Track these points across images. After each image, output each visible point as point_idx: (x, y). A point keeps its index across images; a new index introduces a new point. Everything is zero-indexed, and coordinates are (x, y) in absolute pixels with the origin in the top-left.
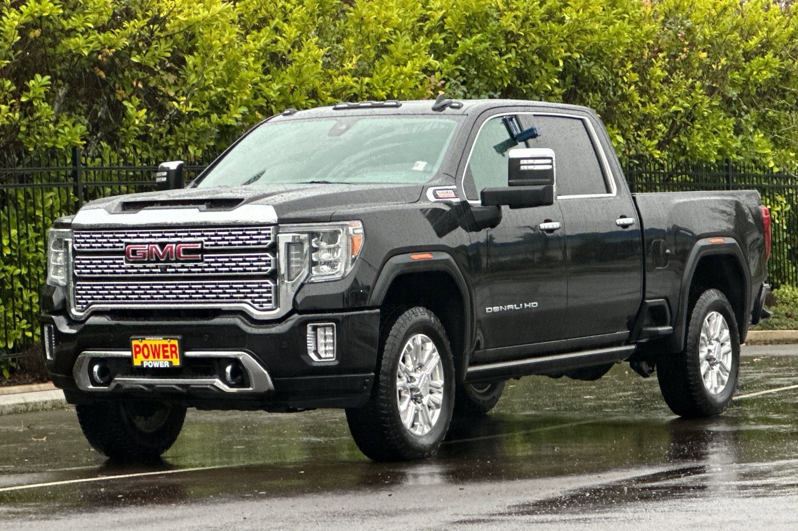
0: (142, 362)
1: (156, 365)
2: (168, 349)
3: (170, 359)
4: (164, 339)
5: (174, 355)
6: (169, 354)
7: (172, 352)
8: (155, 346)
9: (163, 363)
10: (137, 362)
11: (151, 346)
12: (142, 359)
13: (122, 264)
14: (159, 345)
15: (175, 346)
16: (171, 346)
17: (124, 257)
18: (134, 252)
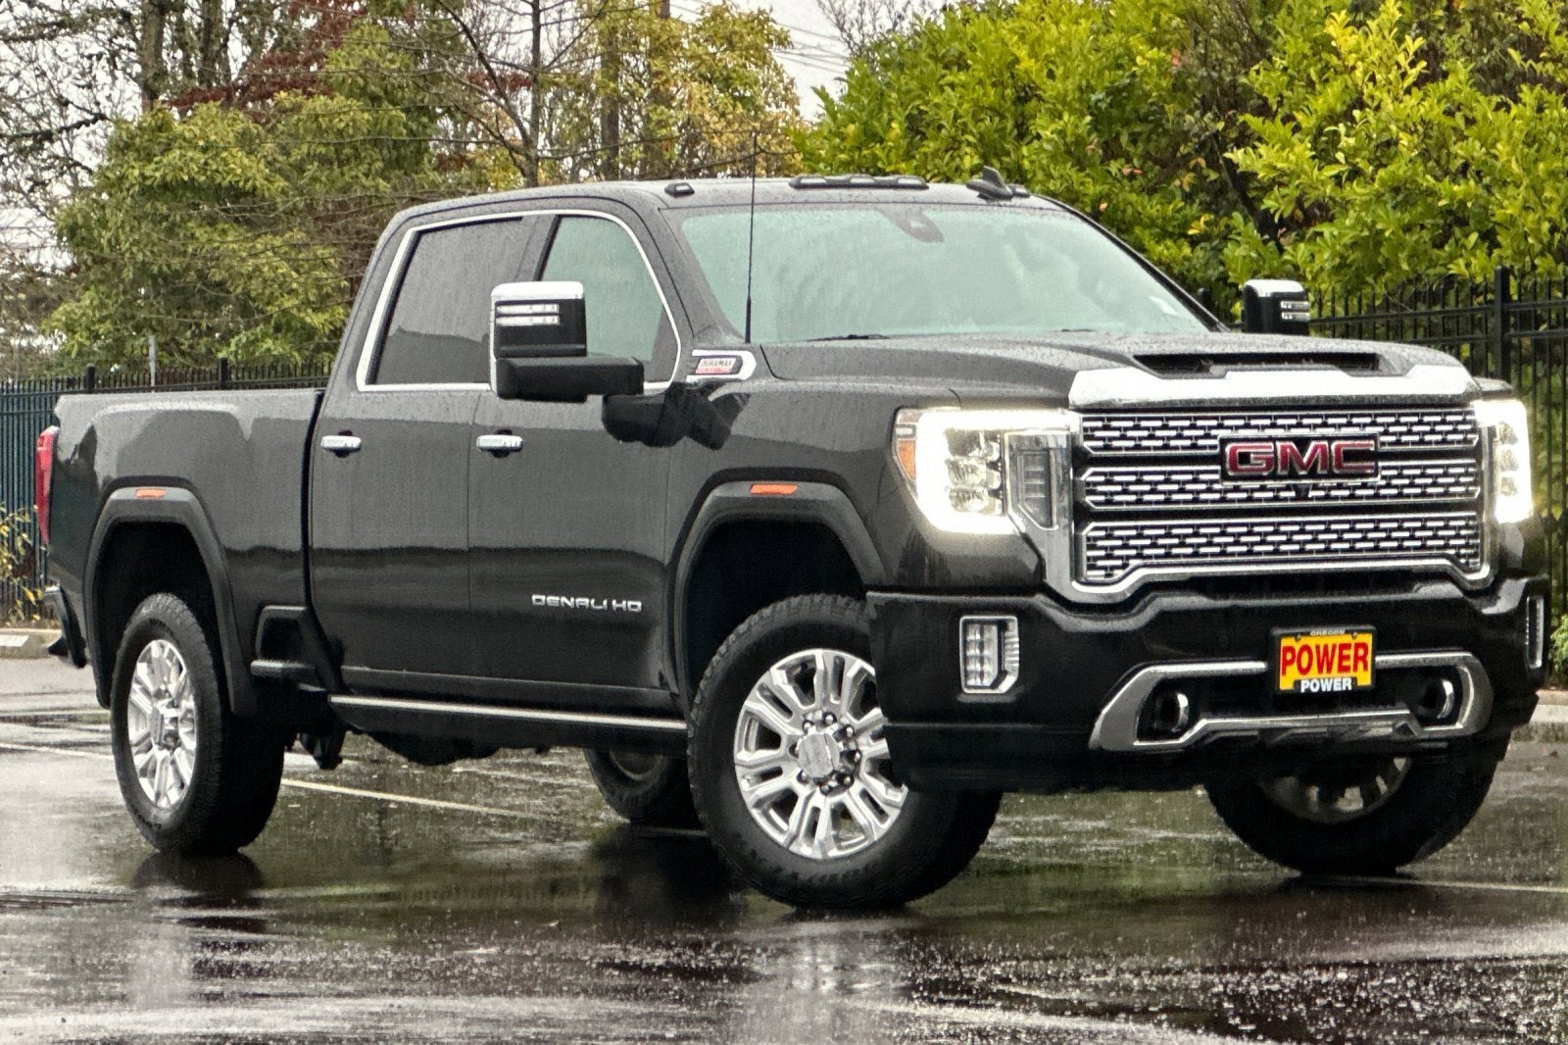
0: (1298, 683)
1: (1326, 687)
2: (1351, 652)
3: (1352, 674)
4: (1347, 632)
5: (1361, 665)
6: (1350, 663)
7: (1357, 658)
8: (1326, 647)
9: (1339, 682)
10: (1286, 683)
11: (1318, 647)
12: (1298, 676)
13: (1216, 482)
14: (1334, 647)
15: (1364, 646)
16: (1358, 646)
17: (1218, 468)
18: (1244, 458)
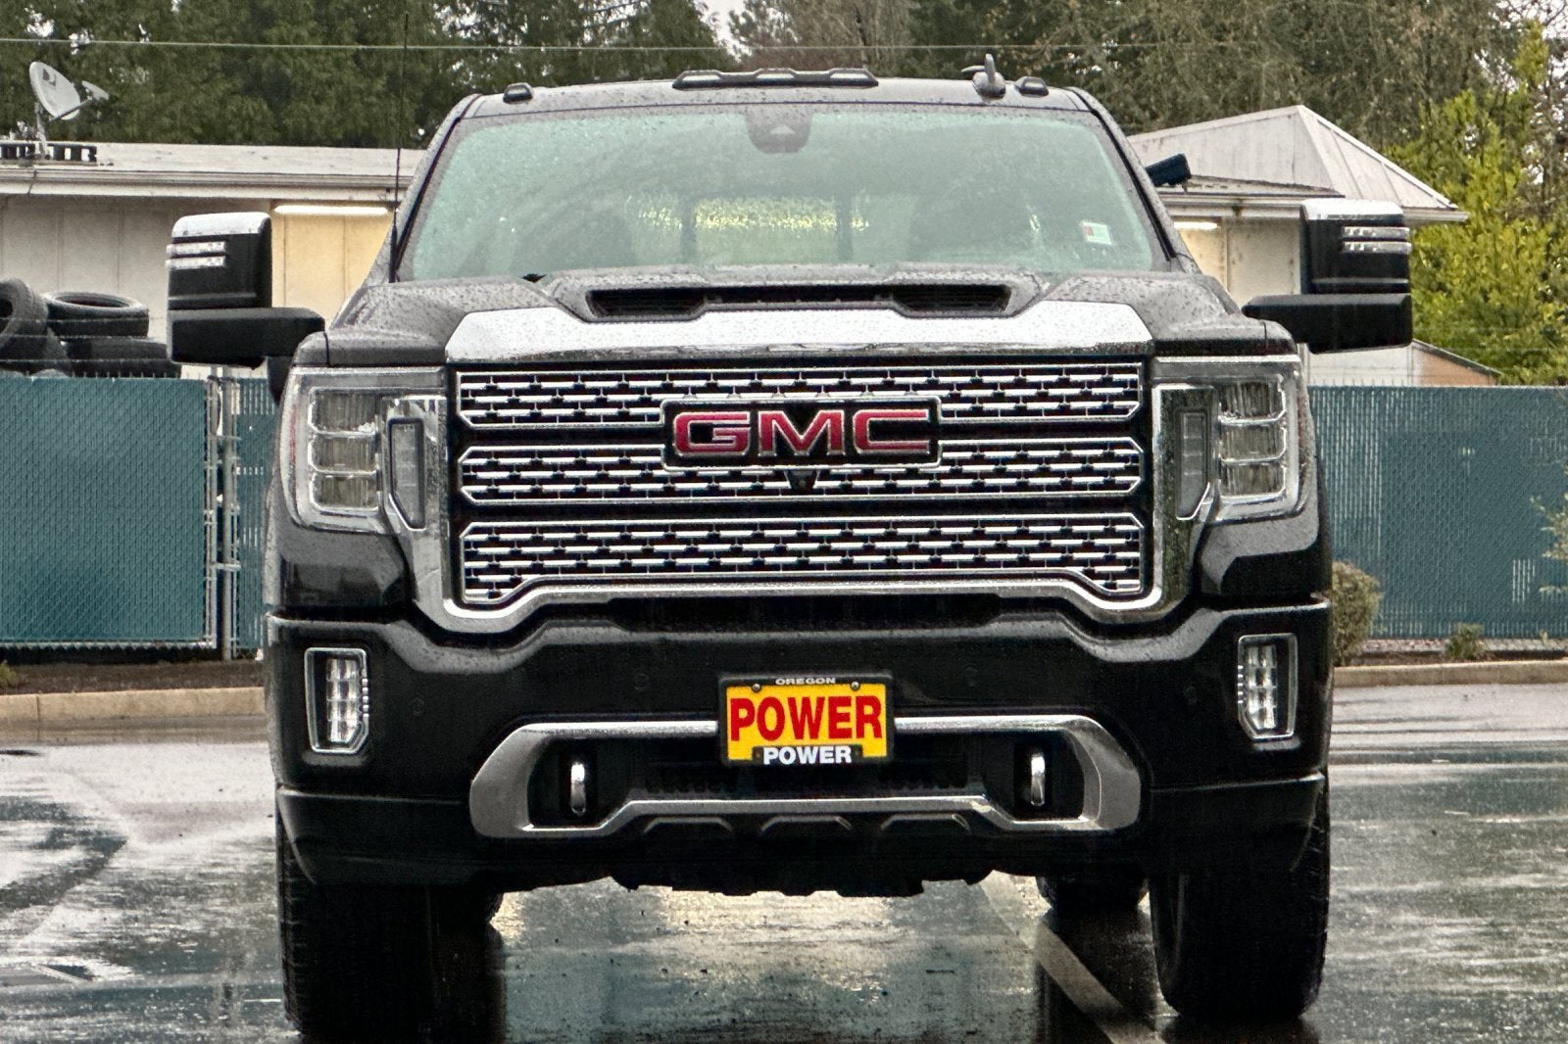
0: (758, 751)
1: (807, 757)
2: (852, 710)
3: (854, 740)
4: (839, 681)
5: (868, 728)
6: (852, 724)
7: (862, 719)
8: (806, 701)
9: (830, 751)
10: (738, 751)
11: (792, 701)
12: (761, 741)
13: (658, 466)
14: (820, 701)
15: (873, 701)
16: (862, 702)
17: (662, 446)
18: (703, 433)
